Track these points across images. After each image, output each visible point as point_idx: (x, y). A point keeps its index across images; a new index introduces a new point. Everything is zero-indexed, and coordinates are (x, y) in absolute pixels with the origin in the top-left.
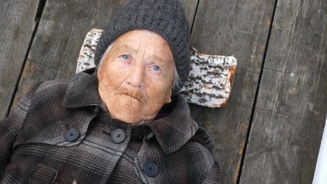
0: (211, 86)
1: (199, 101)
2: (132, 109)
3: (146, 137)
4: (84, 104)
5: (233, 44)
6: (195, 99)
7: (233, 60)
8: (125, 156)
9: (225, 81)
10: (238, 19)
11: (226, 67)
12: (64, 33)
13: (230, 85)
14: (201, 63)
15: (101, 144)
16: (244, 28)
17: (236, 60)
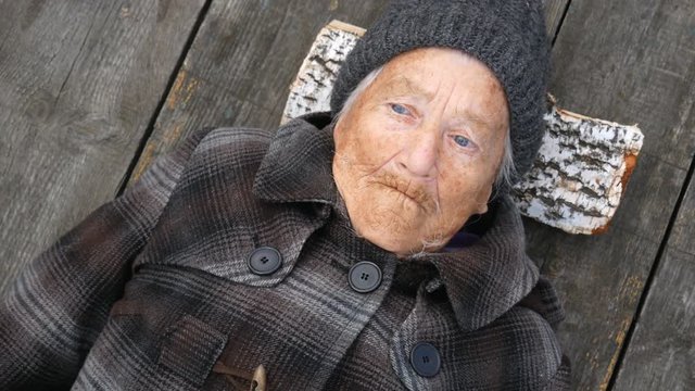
0: (579, 186)
1: (546, 215)
2: (402, 223)
3: (424, 288)
4: (299, 196)
5: (638, 97)
6: (537, 210)
7: (636, 135)
8: (374, 324)
9: (611, 180)
10: (658, 39)
11: (618, 148)
12: (267, 20)
13: (620, 190)
14: (562, 132)
15: (325, 289)
16: (668, 63)
17: (643, 136)
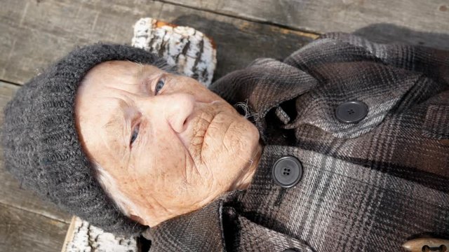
0: (182, 57)
1: (205, 81)
5: (113, 38)
7: (141, 24)
9: (176, 35)
10: (72, 31)
11: (152, 32)
13: (183, 27)
16: (89, 23)
17: (143, 18)
